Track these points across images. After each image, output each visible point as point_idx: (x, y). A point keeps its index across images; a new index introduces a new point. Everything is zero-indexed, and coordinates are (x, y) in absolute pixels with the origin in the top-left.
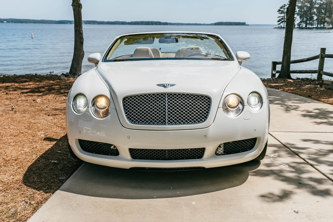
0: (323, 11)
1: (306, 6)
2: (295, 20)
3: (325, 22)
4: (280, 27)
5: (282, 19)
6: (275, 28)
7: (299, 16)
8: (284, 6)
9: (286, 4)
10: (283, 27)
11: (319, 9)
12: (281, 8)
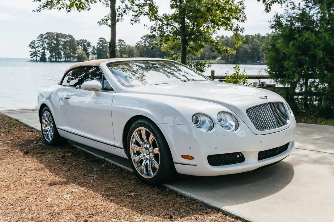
0: (68, 48)
1: (53, 43)
2: (46, 54)
3: (71, 56)
4: (33, 60)
5: (34, 53)
6: (29, 61)
7: (49, 51)
8: (34, 42)
9: (36, 40)
10: (36, 60)
11: (64, 46)
12: (32, 43)
